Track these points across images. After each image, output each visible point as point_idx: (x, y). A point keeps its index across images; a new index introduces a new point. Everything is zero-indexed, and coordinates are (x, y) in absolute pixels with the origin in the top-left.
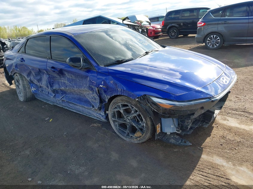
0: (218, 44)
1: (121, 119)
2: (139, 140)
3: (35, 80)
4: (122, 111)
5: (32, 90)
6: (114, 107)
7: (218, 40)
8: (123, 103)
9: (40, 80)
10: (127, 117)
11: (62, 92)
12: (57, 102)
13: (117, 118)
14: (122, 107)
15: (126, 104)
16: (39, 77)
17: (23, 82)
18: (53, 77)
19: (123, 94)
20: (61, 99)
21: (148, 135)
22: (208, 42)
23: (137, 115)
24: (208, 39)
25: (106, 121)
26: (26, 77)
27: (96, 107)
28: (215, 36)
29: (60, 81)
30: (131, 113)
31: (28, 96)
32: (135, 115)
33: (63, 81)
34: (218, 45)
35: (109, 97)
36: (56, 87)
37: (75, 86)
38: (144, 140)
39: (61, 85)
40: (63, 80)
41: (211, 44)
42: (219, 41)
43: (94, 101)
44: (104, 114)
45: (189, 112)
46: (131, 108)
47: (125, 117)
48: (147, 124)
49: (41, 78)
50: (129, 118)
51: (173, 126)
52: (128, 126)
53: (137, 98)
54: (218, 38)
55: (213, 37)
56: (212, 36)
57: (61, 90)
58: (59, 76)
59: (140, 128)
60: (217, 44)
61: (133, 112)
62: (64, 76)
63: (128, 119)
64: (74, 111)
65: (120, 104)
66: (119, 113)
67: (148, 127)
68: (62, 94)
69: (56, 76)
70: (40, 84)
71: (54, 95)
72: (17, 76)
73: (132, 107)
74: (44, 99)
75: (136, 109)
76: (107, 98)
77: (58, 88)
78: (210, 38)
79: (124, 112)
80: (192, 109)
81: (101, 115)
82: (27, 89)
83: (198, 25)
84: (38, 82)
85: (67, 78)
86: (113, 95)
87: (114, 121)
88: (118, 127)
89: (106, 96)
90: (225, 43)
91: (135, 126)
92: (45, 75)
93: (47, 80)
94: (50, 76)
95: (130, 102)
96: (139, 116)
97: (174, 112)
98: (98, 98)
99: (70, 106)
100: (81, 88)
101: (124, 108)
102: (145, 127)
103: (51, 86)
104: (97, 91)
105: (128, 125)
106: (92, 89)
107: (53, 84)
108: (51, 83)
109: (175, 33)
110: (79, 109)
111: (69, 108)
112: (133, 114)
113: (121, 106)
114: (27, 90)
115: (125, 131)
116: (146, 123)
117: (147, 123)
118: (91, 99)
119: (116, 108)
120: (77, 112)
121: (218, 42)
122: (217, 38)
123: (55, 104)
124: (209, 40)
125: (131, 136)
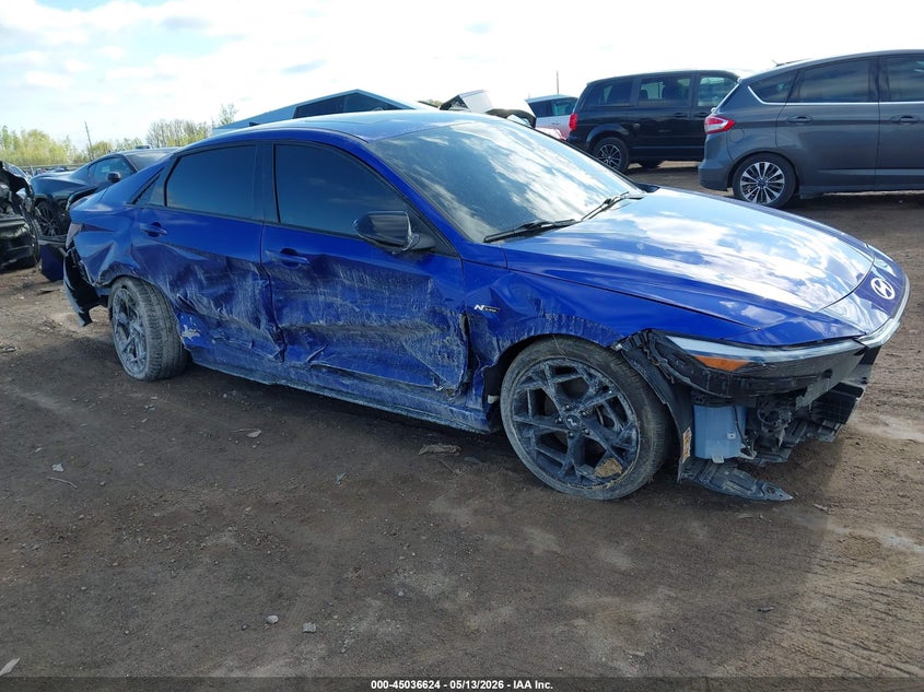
0: (777, 191)
1: (546, 418)
2: (612, 489)
3: (205, 300)
4: (551, 391)
5: (186, 338)
6: (524, 378)
7: (779, 177)
8: (558, 363)
9: (225, 299)
10: (568, 410)
11: (311, 340)
12: (289, 373)
13: (533, 416)
14: (553, 377)
15: (567, 363)
16: (221, 290)
17: (151, 310)
18: (284, 286)
19: (564, 331)
20: (310, 361)
21: (647, 470)
22: (742, 183)
23: (609, 402)
24: (745, 174)
25: (488, 429)
26: (166, 290)
27: (453, 383)
28: (767, 165)
29: (311, 298)
30: (585, 397)
31: (164, 360)
32: (601, 400)
33: (321, 298)
34: (777, 195)
35: (507, 344)
36: (291, 320)
37: (373, 314)
38: (630, 488)
39: (313, 313)
40: (323, 295)
41: (755, 193)
42: (782, 181)
43: (446, 360)
44: (479, 407)
45: (794, 385)
46: (585, 377)
47: (561, 410)
48: (643, 431)
49: (232, 289)
50: (576, 413)
51: (734, 435)
52: (570, 442)
53: (620, 342)
54: (779, 172)
55: (762, 167)
56: (757, 165)
57: (309, 330)
58: (312, 279)
59: (613, 448)
60: (774, 193)
61: (592, 391)
62: (328, 282)
63: (572, 419)
64: (361, 402)
65: (545, 367)
66: (540, 396)
67: (648, 442)
68: (312, 345)
69: (298, 281)
70: (224, 312)
71: (278, 349)
72: (124, 287)
73: (590, 375)
74: (234, 367)
75: (603, 380)
76: (496, 348)
77: (300, 323)
78: (750, 173)
79: (558, 392)
80: (804, 372)
81: (466, 408)
82: (164, 333)
83: (709, 128)
84: (218, 305)
85: (344, 286)
86: (526, 337)
87: (521, 427)
88: (534, 446)
89: (495, 342)
90: (801, 188)
91: (598, 439)
92: (250, 280)
93: (258, 297)
94: (273, 283)
95: (582, 357)
96: (615, 403)
97: (750, 385)
98: (460, 350)
99: (343, 385)
100: (399, 319)
101: (560, 380)
102: (634, 443)
103: (272, 319)
104: (462, 327)
105: (572, 438)
106: (441, 321)
107: (280, 310)
108: (271, 309)
109: (617, 155)
110: (380, 393)
111: (339, 392)
112: (591, 398)
113: (548, 373)
114: (165, 339)
115: (558, 460)
116: (638, 426)
117: (642, 427)
118: (431, 354)
119: (530, 379)
120: (371, 405)
121: (779, 185)
122: (776, 170)
123: (283, 382)
124: (746, 179)
125: (583, 477)
